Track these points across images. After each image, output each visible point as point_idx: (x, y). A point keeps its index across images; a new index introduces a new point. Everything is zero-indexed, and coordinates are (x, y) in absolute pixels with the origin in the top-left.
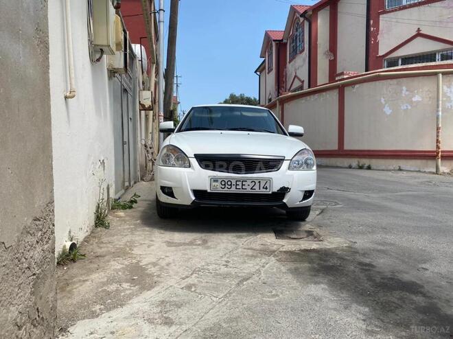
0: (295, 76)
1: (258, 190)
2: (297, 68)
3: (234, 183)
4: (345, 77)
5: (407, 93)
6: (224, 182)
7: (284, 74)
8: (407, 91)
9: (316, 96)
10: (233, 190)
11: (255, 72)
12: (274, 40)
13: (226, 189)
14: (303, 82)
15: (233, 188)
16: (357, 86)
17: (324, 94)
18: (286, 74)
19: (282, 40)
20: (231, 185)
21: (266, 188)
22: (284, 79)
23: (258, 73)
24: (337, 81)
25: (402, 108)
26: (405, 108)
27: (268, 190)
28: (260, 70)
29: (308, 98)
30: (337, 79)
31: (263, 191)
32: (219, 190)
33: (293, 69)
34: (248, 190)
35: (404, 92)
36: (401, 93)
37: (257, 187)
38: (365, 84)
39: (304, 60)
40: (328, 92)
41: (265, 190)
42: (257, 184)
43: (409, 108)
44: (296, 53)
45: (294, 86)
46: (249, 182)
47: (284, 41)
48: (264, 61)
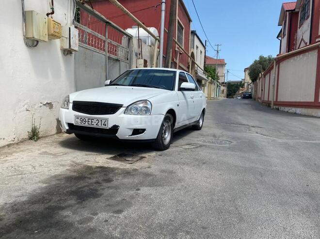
0: (302, 39)
1: (100, 126)
2: (304, 32)
3: (87, 120)
6: (82, 120)
7: (295, 38)
9: (301, 56)
10: (86, 125)
11: (277, 37)
12: (287, 11)
13: (83, 124)
14: (306, 43)
15: (87, 123)
17: (307, 54)
19: (294, 10)
20: (85, 121)
21: (105, 125)
22: (294, 42)
23: (279, 38)
24: (317, 42)
27: (106, 126)
29: (296, 57)
30: (317, 40)
31: (103, 127)
32: (80, 124)
33: (301, 33)
34: (95, 126)
37: (100, 124)
39: (308, 25)
40: (310, 52)
41: (104, 126)
42: (100, 122)
44: (304, 20)
46: (95, 120)
47: (296, 10)
48: (282, 28)
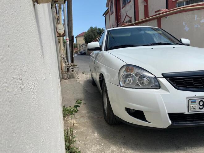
0: (126, 15)
2: (127, 11)
4: (161, 12)
5: (198, 18)
8: (197, 17)
11: (103, 15)
14: (131, 18)
16: (169, 17)
18: (121, 15)
22: (120, 17)
23: (105, 16)
24: (156, 15)
25: (195, 27)
26: (197, 26)
28: (106, 14)
33: (125, 12)
35: (195, 18)
36: (194, 18)
38: (173, 15)
39: (131, 7)
40: (151, 21)
43: (199, 26)
44: (126, 4)
45: (126, 20)
48: (108, 9)
